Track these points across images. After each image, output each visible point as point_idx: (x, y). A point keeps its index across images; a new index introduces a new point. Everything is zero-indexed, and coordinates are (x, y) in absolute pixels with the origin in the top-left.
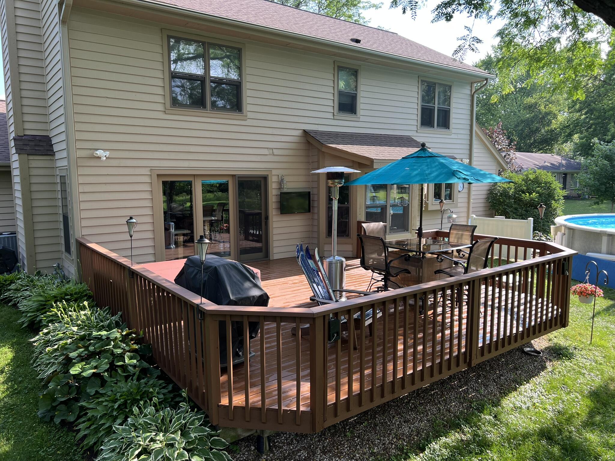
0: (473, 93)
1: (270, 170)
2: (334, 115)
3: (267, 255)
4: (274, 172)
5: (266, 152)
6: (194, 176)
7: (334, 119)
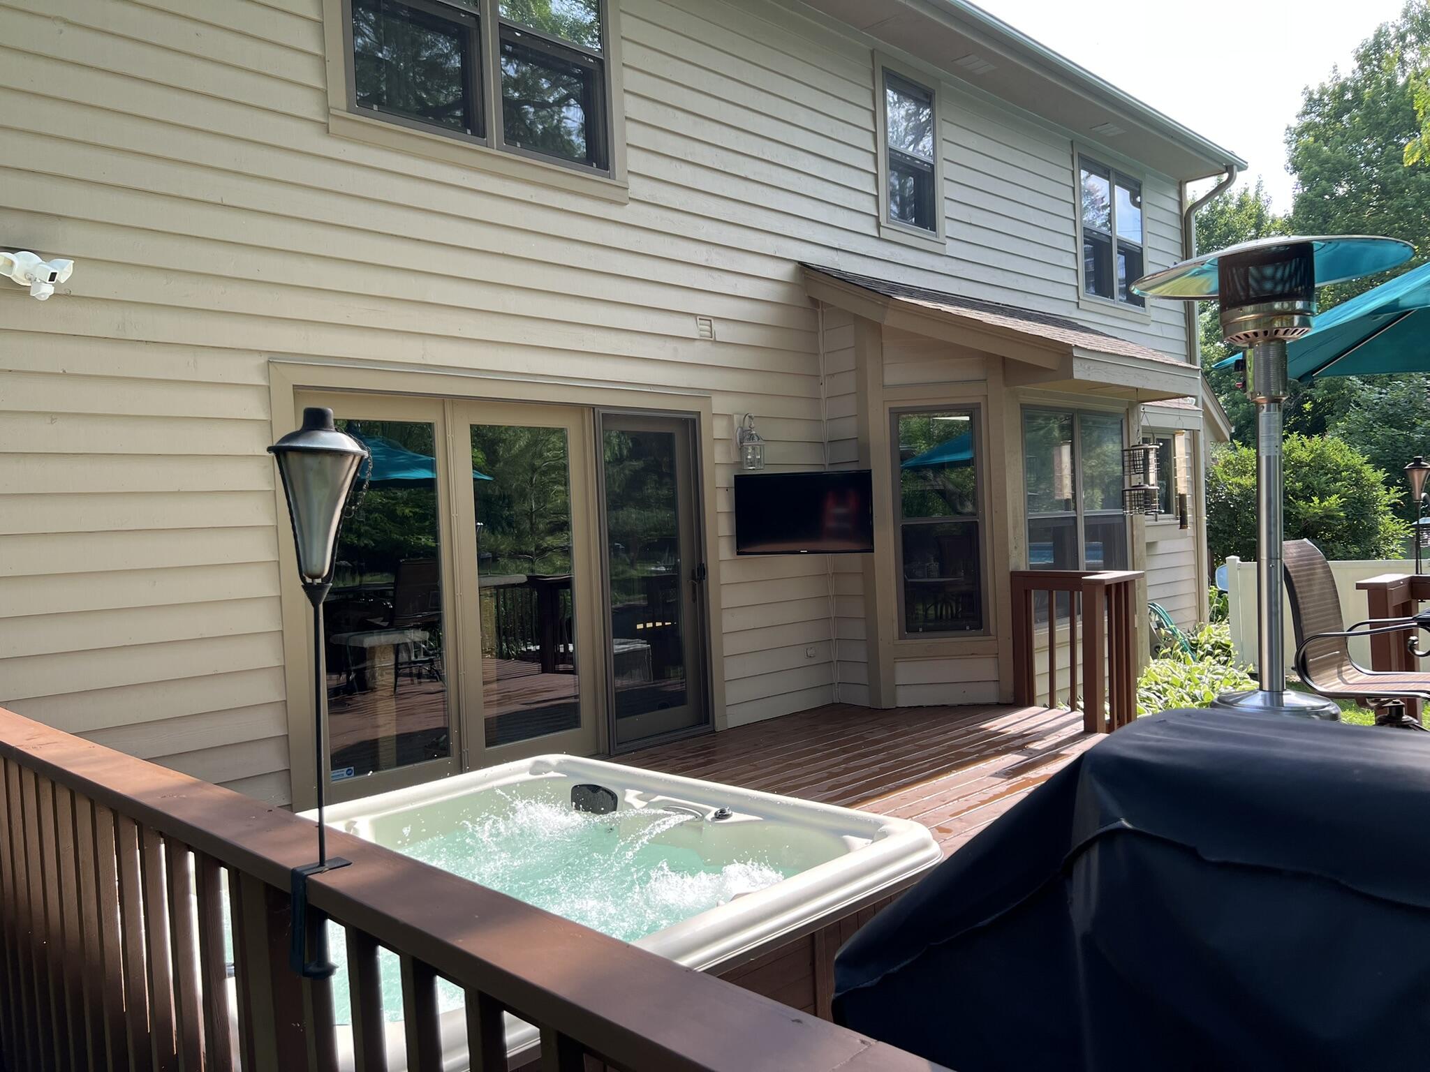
0: (1185, 210)
1: (705, 395)
2: (879, 225)
3: (704, 713)
4: (719, 404)
5: (688, 328)
6: (443, 400)
7: (879, 238)
